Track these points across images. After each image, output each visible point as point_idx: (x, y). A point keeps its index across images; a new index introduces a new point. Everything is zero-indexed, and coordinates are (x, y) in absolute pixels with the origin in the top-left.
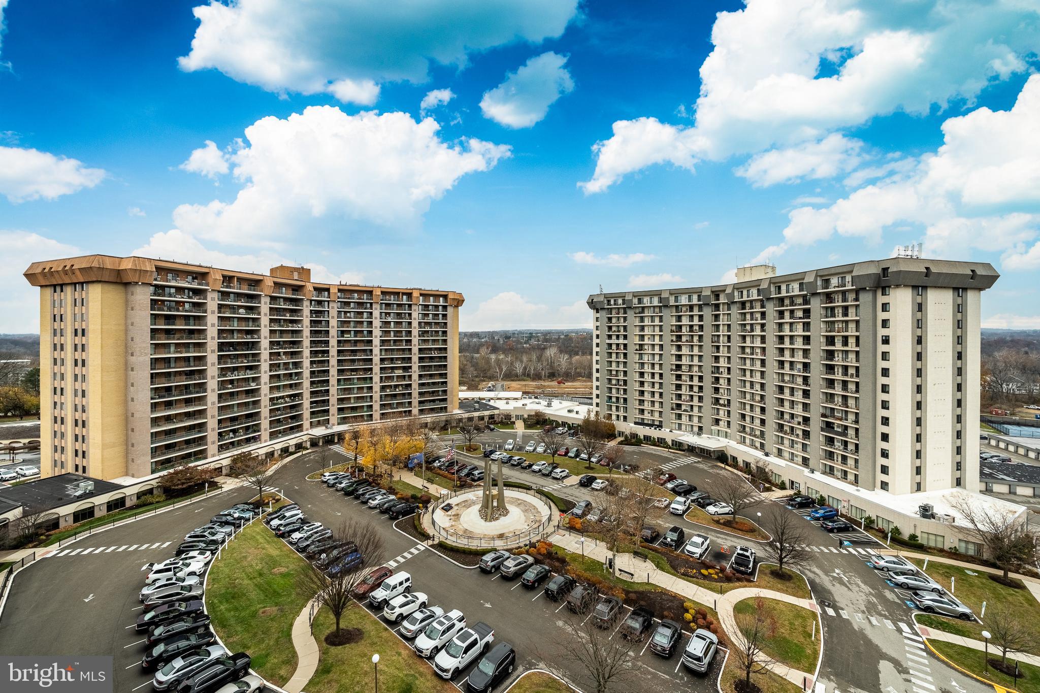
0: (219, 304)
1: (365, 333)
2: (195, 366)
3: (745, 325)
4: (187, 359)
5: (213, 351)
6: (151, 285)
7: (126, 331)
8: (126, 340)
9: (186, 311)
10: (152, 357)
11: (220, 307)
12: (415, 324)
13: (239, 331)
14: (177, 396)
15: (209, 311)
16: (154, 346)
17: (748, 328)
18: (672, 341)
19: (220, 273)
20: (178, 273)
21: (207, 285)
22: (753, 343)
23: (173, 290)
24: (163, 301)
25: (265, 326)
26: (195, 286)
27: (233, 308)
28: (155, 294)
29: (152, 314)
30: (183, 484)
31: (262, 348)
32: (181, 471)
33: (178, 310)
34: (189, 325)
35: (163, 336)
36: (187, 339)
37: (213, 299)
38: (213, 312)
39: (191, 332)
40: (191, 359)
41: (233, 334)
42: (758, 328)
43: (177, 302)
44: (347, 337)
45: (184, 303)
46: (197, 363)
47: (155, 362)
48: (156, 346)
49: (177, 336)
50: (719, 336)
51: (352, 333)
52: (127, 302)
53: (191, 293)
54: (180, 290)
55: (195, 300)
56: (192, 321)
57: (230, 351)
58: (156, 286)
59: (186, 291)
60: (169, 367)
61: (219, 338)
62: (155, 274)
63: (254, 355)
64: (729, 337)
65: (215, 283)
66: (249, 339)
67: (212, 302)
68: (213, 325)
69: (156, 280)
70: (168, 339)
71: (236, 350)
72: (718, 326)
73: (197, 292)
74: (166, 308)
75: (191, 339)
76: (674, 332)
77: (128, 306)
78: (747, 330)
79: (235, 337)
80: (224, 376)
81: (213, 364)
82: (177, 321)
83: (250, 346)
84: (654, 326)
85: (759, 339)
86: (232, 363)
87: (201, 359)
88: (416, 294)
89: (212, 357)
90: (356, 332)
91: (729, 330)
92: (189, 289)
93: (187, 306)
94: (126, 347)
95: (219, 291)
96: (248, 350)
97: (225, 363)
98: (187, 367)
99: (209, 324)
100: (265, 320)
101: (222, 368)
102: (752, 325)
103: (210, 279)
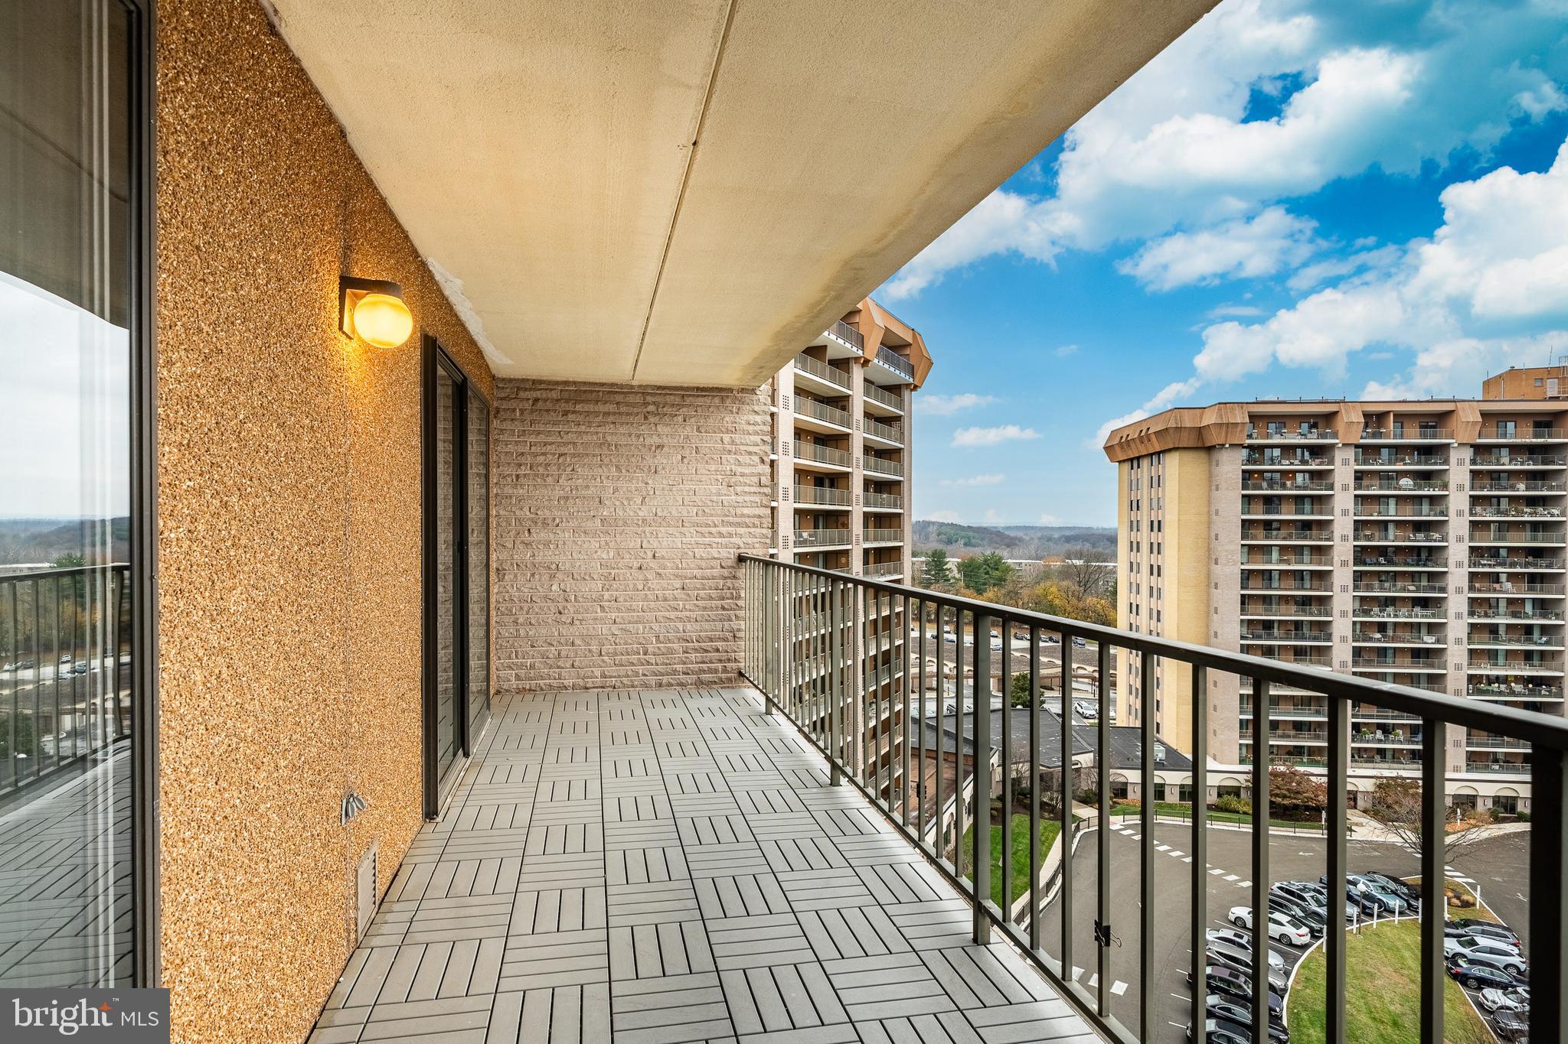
0: (1356, 472)
2: (1311, 589)
4: (1299, 575)
5: (1344, 564)
6: (1242, 446)
7: (1209, 524)
8: (1209, 538)
9: (1298, 488)
10: (1243, 567)
11: (1359, 476)
13: (1398, 524)
14: (1281, 639)
15: (1337, 486)
16: (1246, 549)
19: (1359, 409)
20: (1282, 420)
21: (1335, 435)
23: (1277, 452)
24: (1261, 472)
25: (1460, 513)
26: (1313, 440)
27: (1386, 477)
28: (1249, 461)
29: (1244, 496)
30: (1284, 797)
31: (1451, 562)
32: (1283, 774)
33: (1284, 486)
34: (1303, 514)
35: (1261, 532)
36: (1298, 538)
37: (1345, 462)
38: (1345, 488)
39: (1307, 525)
40: (1307, 577)
41: (1386, 529)
43: (1283, 473)
45: (1294, 472)
46: (1316, 583)
47: (1247, 576)
48: (1251, 548)
49: (1283, 532)
52: (1210, 476)
53: (1307, 454)
54: (1288, 450)
55: (1314, 467)
56: (1307, 507)
57: (1380, 564)
58: (1250, 447)
59: (1299, 451)
60: (1270, 588)
61: (1356, 539)
62: (1249, 428)
63: (1431, 576)
65: (1350, 428)
66: (1420, 541)
67: (1343, 468)
68: (1345, 513)
69: (1250, 436)
70: (1267, 538)
71: (1390, 563)
73: (1317, 451)
74: (1265, 484)
75: (1305, 538)
77: (1211, 484)
79: (1391, 537)
80: (1367, 613)
81: (1344, 589)
82: (1284, 507)
83: (1424, 556)
86: (1382, 589)
87: (1322, 576)
89: (1342, 575)
92: (1303, 447)
93: (1299, 477)
94: (1209, 550)
95: (1357, 446)
96: (1418, 565)
97: (1369, 588)
98: (1298, 589)
99: (1337, 511)
100: (1458, 500)
101: (1363, 599)
103: (1340, 424)
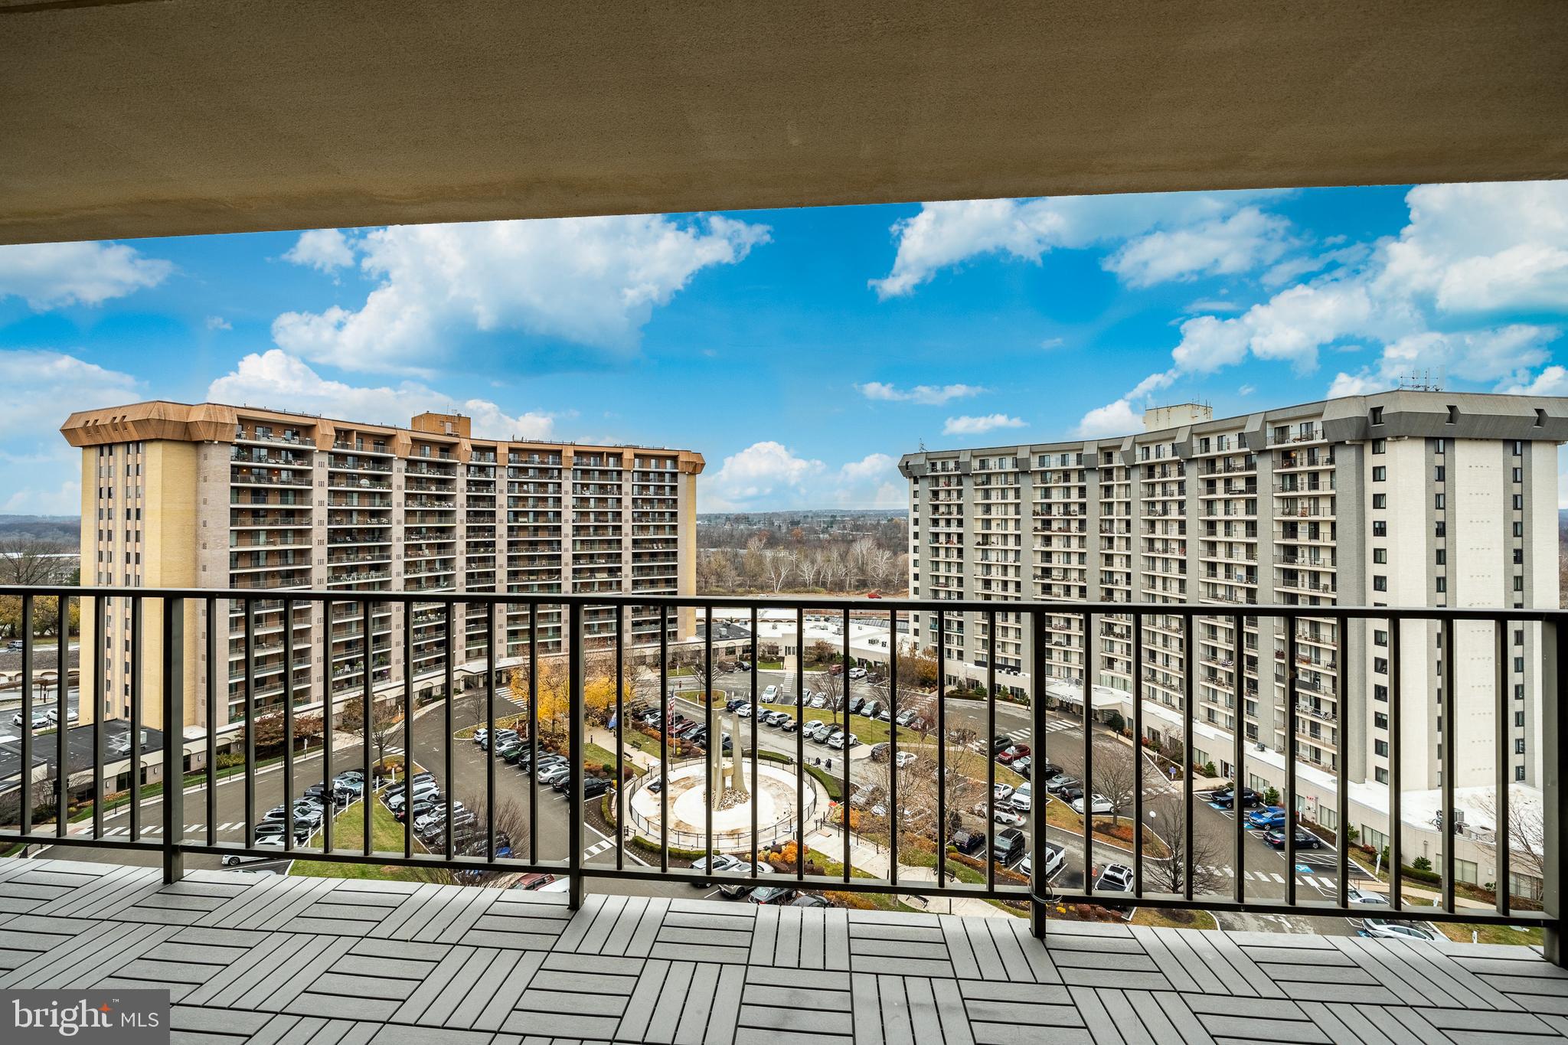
0: (330, 472)
1: (551, 515)
2: (294, 564)
3: (1153, 503)
4: (283, 554)
5: (321, 542)
6: (232, 444)
7: (197, 512)
8: (196, 525)
9: (283, 483)
10: (232, 550)
11: (332, 476)
12: (627, 501)
13: (360, 512)
14: (268, 608)
15: (315, 482)
16: (235, 535)
17: (1159, 507)
18: (1036, 529)
19: (332, 425)
20: (269, 426)
21: (313, 443)
22: (1166, 533)
23: (264, 452)
24: (250, 468)
25: (399, 505)
26: (295, 444)
27: (352, 478)
28: (238, 457)
29: (232, 487)
30: (272, 738)
31: (394, 538)
32: (271, 720)
33: (270, 481)
34: (287, 503)
35: (249, 519)
36: (283, 523)
37: (321, 465)
38: (321, 484)
39: (290, 513)
40: (290, 555)
41: (351, 516)
42: (1175, 507)
43: (270, 469)
44: (523, 521)
45: (280, 470)
46: (298, 559)
47: (236, 558)
48: (240, 533)
49: (270, 519)
50: (1111, 521)
51: (531, 515)
52: (198, 469)
53: (290, 455)
54: (274, 451)
55: (296, 467)
56: (291, 498)
57: (347, 542)
58: (239, 445)
59: (283, 453)
60: (258, 566)
61: (329, 523)
62: (238, 429)
63: (382, 548)
64: (1128, 523)
65: (324, 440)
66: (374, 524)
67: (320, 469)
68: (321, 503)
69: (239, 436)
70: (255, 524)
71: (354, 540)
72: (1110, 504)
73: (298, 454)
74: (253, 479)
75: (289, 523)
76: (1038, 514)
77: (199, 475)
78: (1156, 512)
79: (355, 522)
80: (337, 579)
81: (321, 562)
82: (270, 498)
83: (376, 535)
84: (1006, 504)
85: (1176, 526)
86: (349, 560)
87: (303, 554)
88: (628, 455)
89: (319, 551)
90: (537, 514)
91: (1128, 513)
92: (287, 450)
93: (284, 475)
94: (196, 536)
95: (330, 453)
96: (373, 541)
97: (339, 560)
98: (283, 565)
99: (315, 502)
100: (398, 496)
101: (334, 569)
102: (1164, 503)
103: (318, 435)
